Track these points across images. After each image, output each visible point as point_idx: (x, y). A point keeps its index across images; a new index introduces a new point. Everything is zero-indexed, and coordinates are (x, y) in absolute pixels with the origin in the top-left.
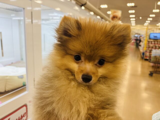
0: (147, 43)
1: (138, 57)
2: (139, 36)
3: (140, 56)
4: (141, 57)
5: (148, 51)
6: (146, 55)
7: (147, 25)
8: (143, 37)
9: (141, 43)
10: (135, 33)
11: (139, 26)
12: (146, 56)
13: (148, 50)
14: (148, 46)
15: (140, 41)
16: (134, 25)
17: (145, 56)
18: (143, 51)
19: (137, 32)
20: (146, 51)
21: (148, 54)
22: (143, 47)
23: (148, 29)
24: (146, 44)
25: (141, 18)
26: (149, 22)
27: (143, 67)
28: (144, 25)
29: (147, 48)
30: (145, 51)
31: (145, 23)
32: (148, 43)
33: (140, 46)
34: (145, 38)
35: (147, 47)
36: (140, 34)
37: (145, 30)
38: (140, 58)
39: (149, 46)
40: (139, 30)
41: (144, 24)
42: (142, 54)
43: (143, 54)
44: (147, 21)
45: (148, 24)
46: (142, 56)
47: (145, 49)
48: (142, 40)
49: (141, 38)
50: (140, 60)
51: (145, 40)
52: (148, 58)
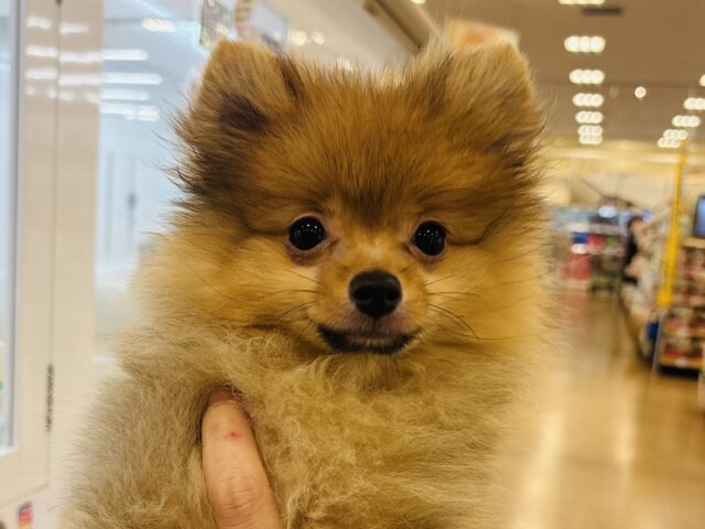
0: (677, 264)
1: (616, 352)
2: (625, 215)
3: (627, 346)
4: (639, 352)
5: (685, 313)
6: (671, 341)
7: (677, 146)
8: (649, 220)
10: (597, 197)
11: (624, 146)
12: (670, 350)
13: (686, 305)
14: (683, 283)
15: (632, 249)
17: (661, 345)
18: (653, 311)
19: (610, 188)
20: (672, 316)
21: (681, 334)
22: (656, 288)
23: (683, 170)
24: (671, 264)
25: (640, 92)
26: (694, 122)
27: (647, 417)
28: (662, 143)
29: (679, 298)
30: (663, 313)
31: (667, 133)
32: (683, 257)
33: (633, 281)
34: (663, 230)
35: (676, 290)
36: (629, 205)
37: (670, 178)
38: (627, 359)
39: (690, 278)
40: (624, 175)
41: (661, 136)
42: (643, 336)
43: (654, 330)
44: (678, 121)
45: (682, 136)
46: (646, 348)
47: (665, 298)
48: (644, 241)
49: (638, 228)
50: (631, 372)
51: (665, 240)
52: (681, 362)
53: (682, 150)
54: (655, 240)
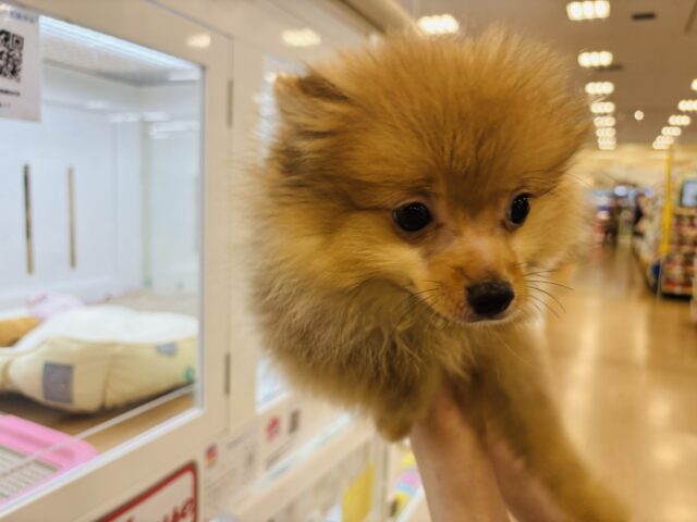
0: (671, 225)
1: (631, 283)
2: (632, 192)
3: (639, 278)
4: (647, 282)
5: (679, 258)
6: (670, 277)
7: (667, 147)
9: (644, 225)
10: (612, 182)
11: (630, 149)
12: (669, 282)
13: (679, 252)
14: (676, 238)
15: (640, 214)
16: (608, 148)
17: (662, 279)
18: (656, 256)
19: (621, 174)
20: (669, 260)
21: (676, 272)
22: (657, 243)
23: (672, 164)
24: (667, 226)
25: (639, 115)
26: (677, 132)
27: (656, 329)
28: (655, 145)
29: (674, 247)
30: (662, 258)
31: (659, 137)
32: (674, 221)
33: (641, 235)
34: (660, 202)
35: (671, 242)
36: (634, 186)
37: (663, 167)
38: (639, 287)
39: (681, 235)
40: (630, 167)
41: (654, 140)
42: (649, 273)
43: (657, 269)
44: (665, 130)
46: (652, 280)
47: (665, 249)
48: (647, 209)
50: (643, 297)
51: (662, 210)
52: (678, 290)
53: (671, 150)
54: (654, 209)
